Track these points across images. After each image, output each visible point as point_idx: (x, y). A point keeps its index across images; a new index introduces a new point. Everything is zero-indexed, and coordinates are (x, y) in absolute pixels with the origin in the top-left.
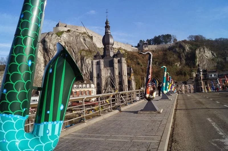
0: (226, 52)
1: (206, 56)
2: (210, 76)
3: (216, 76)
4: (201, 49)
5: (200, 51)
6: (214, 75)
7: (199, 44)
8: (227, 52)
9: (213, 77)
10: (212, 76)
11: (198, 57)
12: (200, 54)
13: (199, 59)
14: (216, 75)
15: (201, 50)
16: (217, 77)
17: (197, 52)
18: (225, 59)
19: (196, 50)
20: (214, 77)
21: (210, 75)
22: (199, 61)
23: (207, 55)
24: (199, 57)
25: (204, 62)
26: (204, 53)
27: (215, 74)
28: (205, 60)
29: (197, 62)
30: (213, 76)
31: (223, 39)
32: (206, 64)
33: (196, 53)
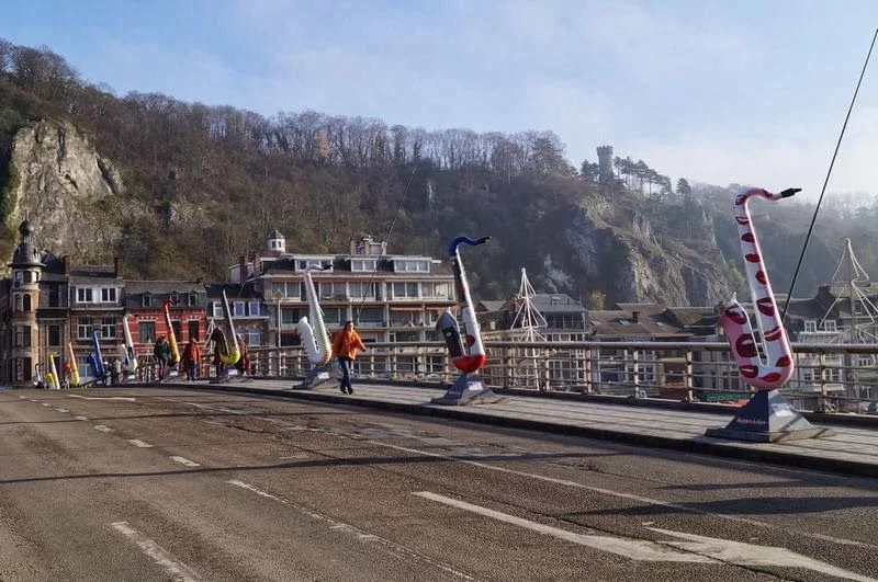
0: (172, 175)
1: (67, 177)
2: (81, 298)
3: (113, 298)
4: (44, 133)
5: (39, 142)
7: (40, 101)
8: (177, 176)
9: (95, 301)
10: (89, 298)
11: (23, 176)
12: (36, 160)
13: (27, 187)
14: (113, 291)
15: (47, 139)
16: (114, 305)
17: (23, 146)
18: (164, 210)
19: (14, 131)
20: (100, 305)
21: (81, 291)
22: (24, 202)
23: (73, 176)
24: (29, 179)
25: (57, 212)
26: (60, 160)
27: (108, 287)
28: (61, 203)
29: (13, 207)
30: (97, 296)
31: (165, 103)
32: (61, 224)
33: (11, 149)
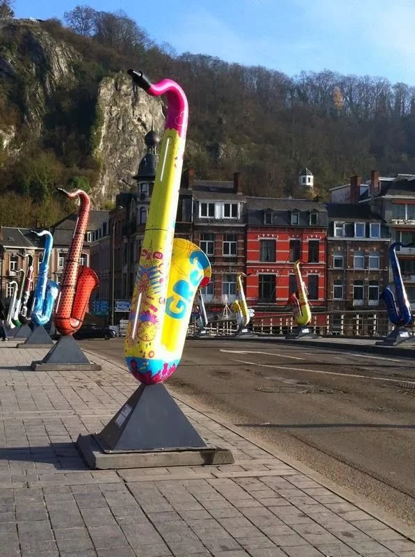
0: (220, 120)
1: (139, 120)
2: (204, 213)
3: (235, 214)
4: (122, 83)
5: (118, 90)
6: (227, 207)
7: (118, 56)
8: (224, 122)
9: (217, 216)
10: (212, 213)
11: (106, 116)
12: (116, 104)
13: (109, 127)
14: (235, 207)
15: (124, 87)
17: (106, 92)
18: (214, 149)
19: (99, 79)
20: (222, 221)
21: (204, 206)
22: (106, 139)
23: (144, 119)
24: (111, 120)
25: (131, 148)
26: (133, 105)
27: (231, 203)
28: (135, 141)
29: (99, 142)
30: (219, 211)
31: (211, 63)
32: (134, 158)
33: (97, 94)
